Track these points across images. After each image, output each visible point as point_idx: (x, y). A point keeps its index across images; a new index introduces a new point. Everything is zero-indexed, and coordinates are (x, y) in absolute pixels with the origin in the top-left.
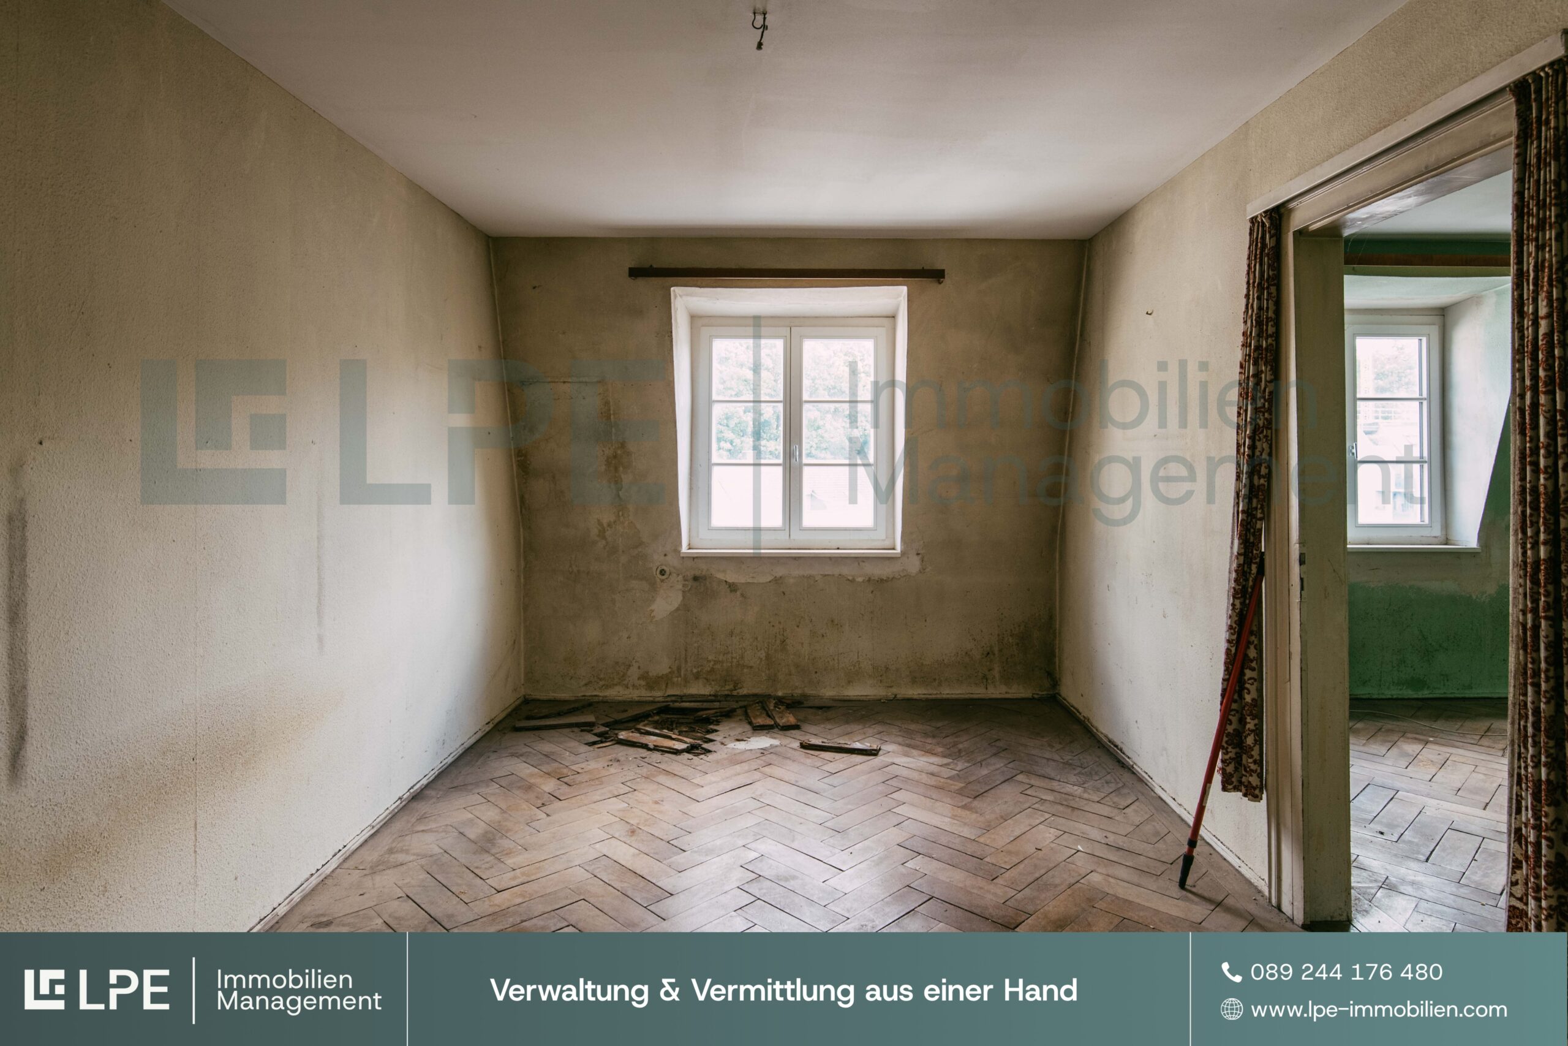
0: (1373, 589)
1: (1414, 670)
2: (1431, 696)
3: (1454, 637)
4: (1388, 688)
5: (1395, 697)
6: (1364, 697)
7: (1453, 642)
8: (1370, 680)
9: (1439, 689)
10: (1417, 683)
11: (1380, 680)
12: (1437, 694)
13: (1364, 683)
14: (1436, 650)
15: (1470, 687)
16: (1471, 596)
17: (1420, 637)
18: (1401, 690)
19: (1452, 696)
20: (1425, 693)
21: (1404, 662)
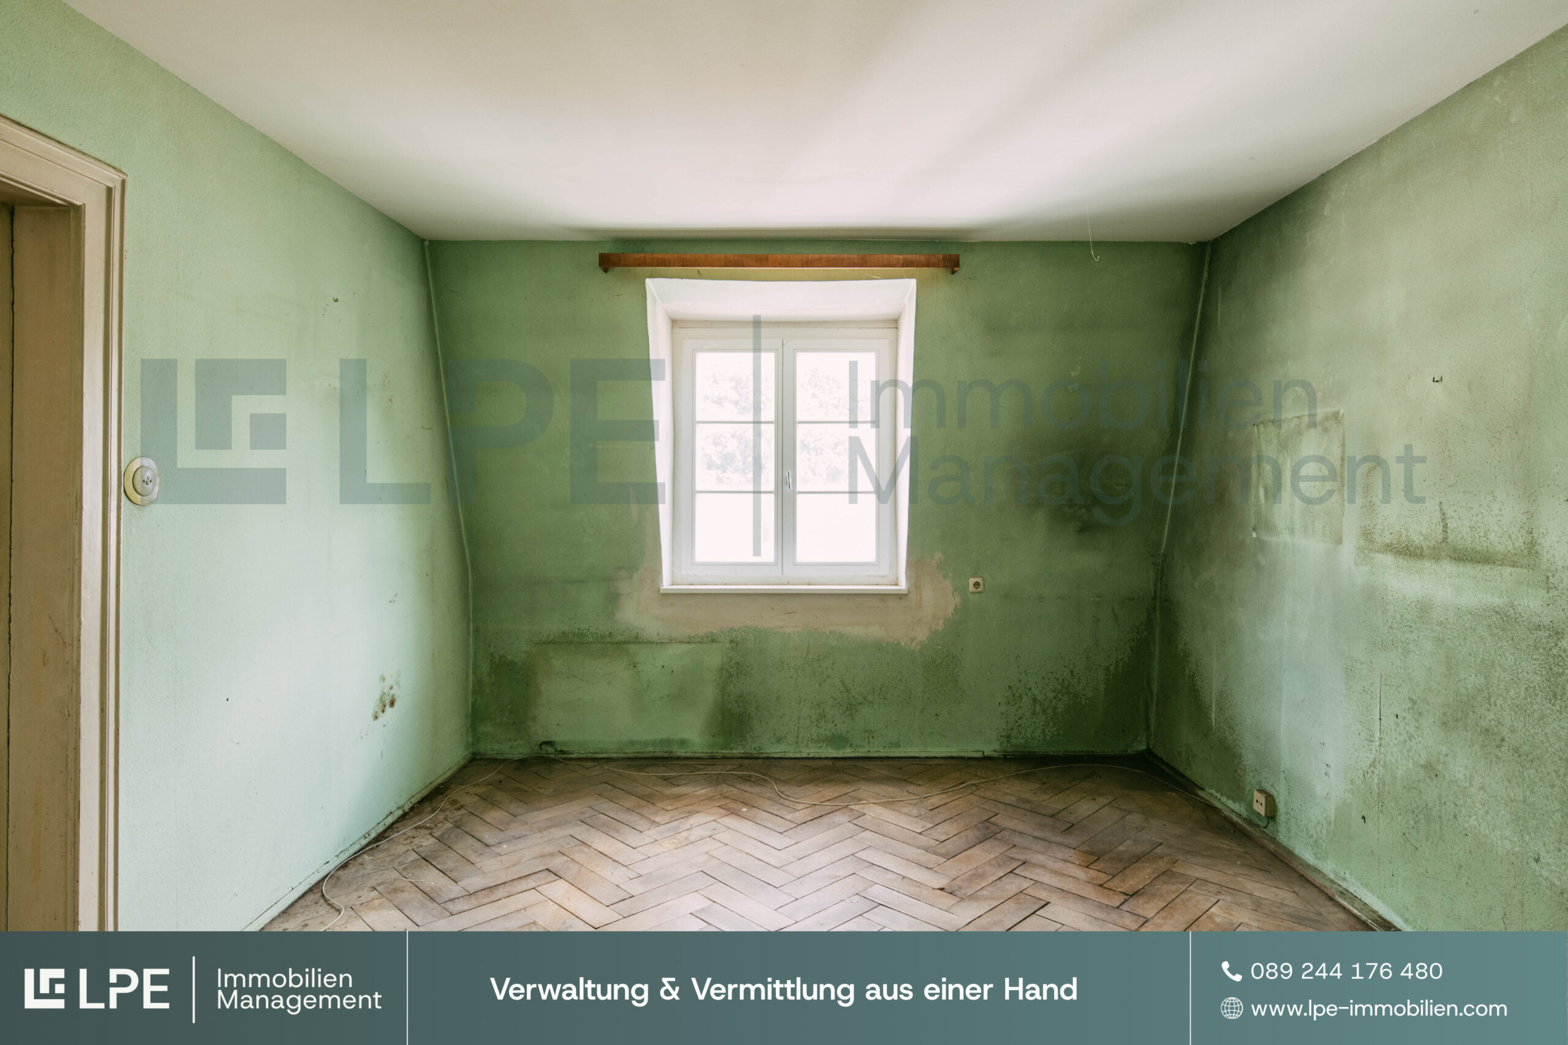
0: (789, 635)
1: (835, 725)
2: (852, 755)
3: (881, 689)
4: (807, 746)
5: (811, 755)
6: (776, 756)
7: (880, 694)
8: (786, 737)
9: (863, 747)
10: (837, 740)
11: (797, 737)
12: (861, 753)
13: (779, 740)
14: (860, 704)
15: (897, 745)
16: (899, 643)
17: (843, 689)
18: (820, 747)
19: (876, 755)
20: (848, 752)
21: (825, 717)
